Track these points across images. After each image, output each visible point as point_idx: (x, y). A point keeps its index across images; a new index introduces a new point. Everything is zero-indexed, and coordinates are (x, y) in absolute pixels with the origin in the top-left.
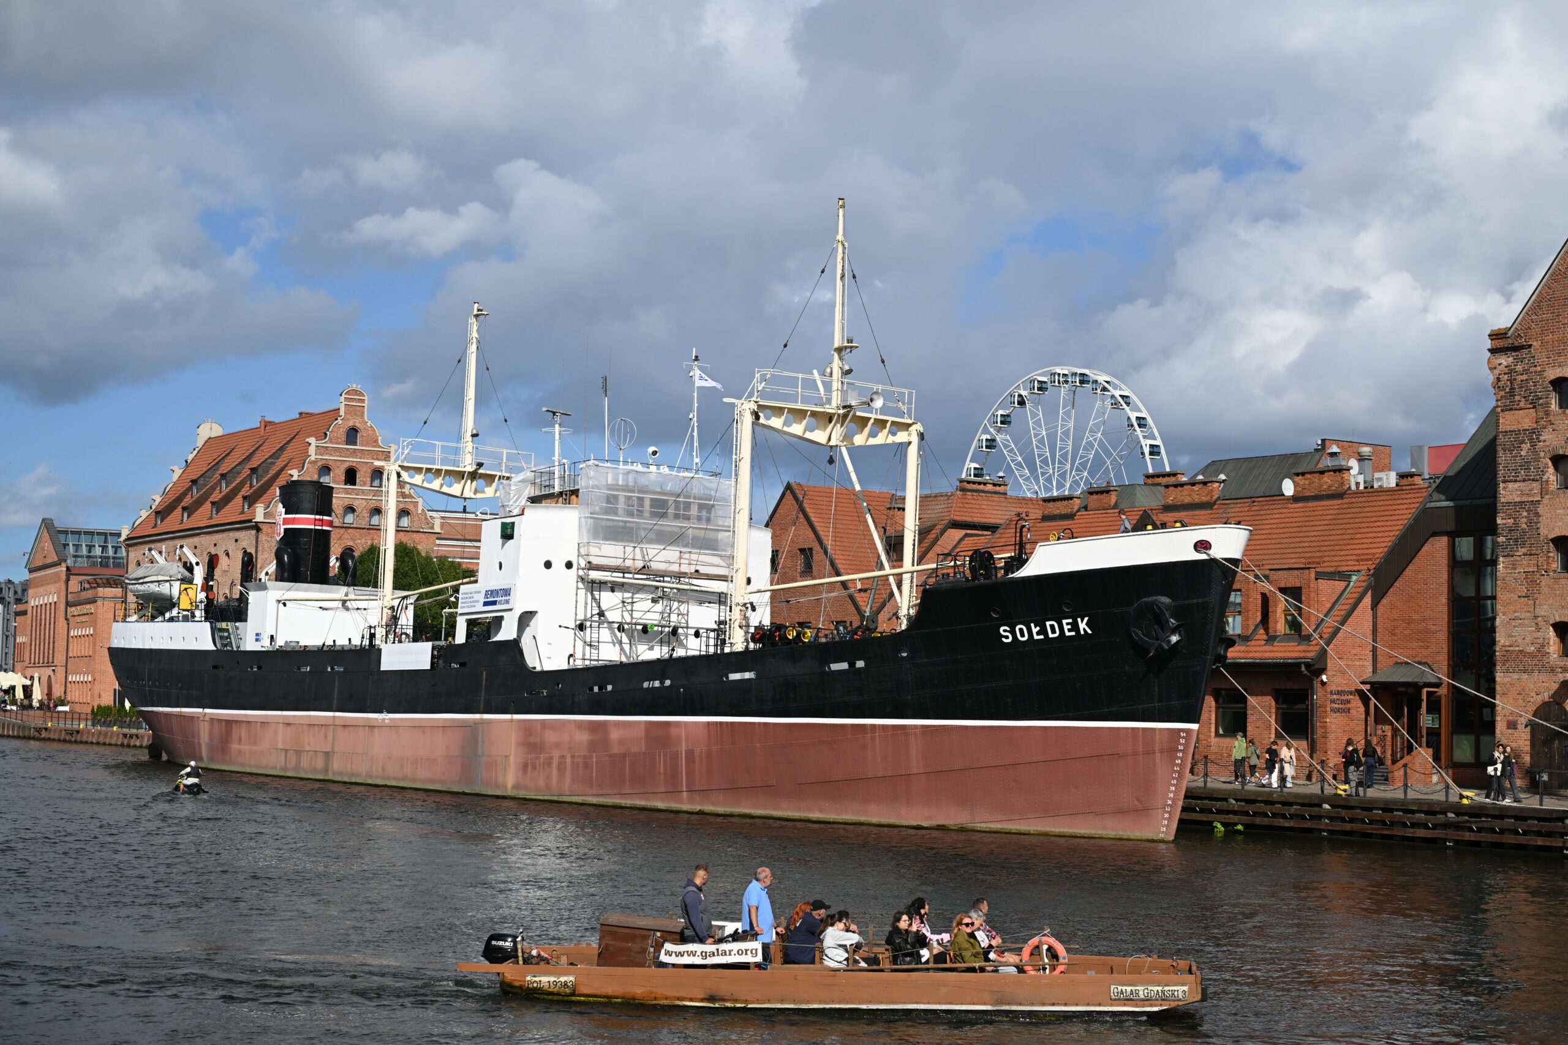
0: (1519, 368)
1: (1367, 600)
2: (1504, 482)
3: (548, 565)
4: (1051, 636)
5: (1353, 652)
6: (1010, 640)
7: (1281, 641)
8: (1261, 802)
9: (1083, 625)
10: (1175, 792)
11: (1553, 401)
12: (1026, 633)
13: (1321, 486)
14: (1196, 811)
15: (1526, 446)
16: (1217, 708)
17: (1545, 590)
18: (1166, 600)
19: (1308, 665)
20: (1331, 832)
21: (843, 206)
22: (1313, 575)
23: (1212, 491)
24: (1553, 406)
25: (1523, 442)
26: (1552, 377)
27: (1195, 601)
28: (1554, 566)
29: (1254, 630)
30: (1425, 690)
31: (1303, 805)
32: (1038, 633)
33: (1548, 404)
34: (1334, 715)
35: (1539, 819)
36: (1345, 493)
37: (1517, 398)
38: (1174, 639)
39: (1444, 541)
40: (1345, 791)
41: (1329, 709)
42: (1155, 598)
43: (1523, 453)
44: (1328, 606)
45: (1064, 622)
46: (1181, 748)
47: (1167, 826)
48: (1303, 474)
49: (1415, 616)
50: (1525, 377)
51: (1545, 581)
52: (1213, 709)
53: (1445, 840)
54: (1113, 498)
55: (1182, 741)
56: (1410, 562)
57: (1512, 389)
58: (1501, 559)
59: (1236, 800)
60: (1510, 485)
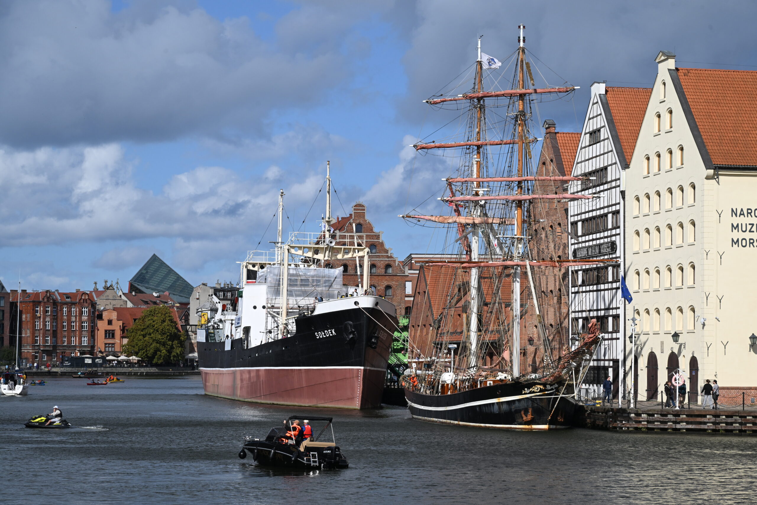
3: (255, 307)
4: (327, 336)
6: (318, 337)
9: (333, 332)
10: (359, 391)
12: (321, 335)
18: (351, 323)
19: (495, 343)
21: (329, 164)
27: (358, 323)
32: (324, 335)
38: (351, 336)
42: (348, 322)
45: (329, 331)
47: (357, 404)
55: (359, 373)
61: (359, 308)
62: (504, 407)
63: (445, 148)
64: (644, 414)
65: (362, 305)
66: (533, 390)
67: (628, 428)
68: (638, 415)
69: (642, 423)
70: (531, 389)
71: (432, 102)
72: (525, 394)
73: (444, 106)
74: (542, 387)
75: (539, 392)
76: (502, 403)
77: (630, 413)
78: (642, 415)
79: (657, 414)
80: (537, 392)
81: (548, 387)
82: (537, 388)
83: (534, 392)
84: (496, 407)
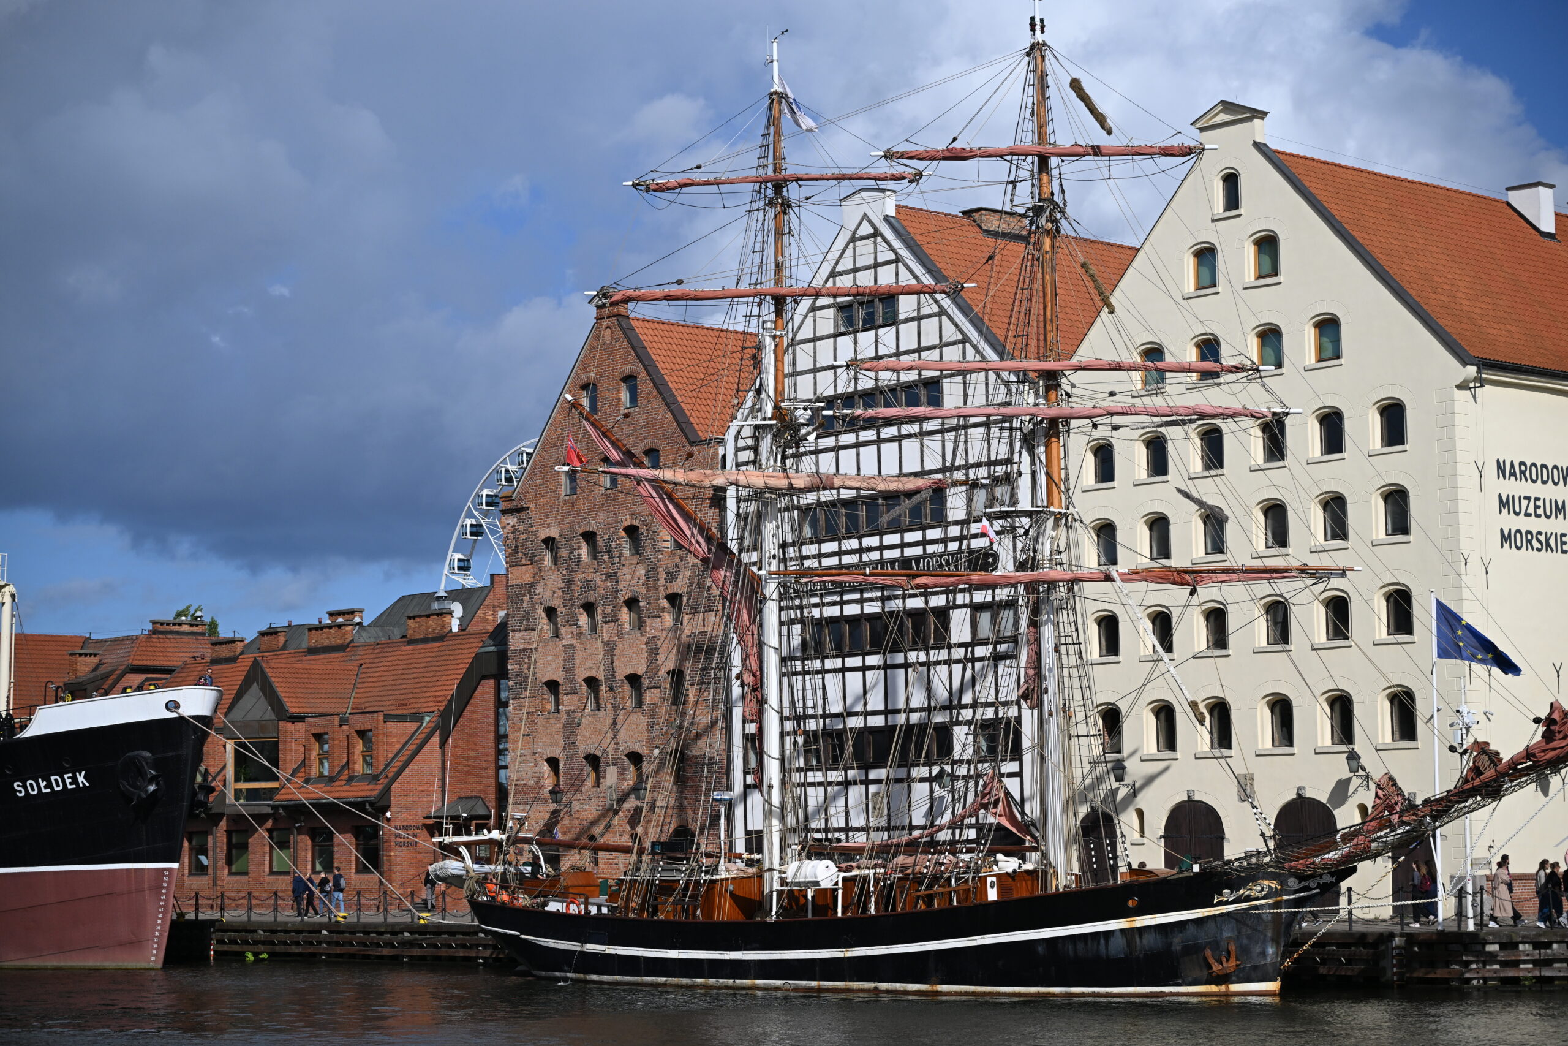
0: (521, 528)
1: (436, 739)
2: (513, 631)
4: (56, 789)
5: (420, 788)
6: (23, 794)
7: (358, 781)
8: (281, 931)
9: (81, 779)
10: (161, 925)
11: (546, 558)
12: (36, 787)
13: (427, 629)
14: (237, 943)
15: (526, 599)
16: (313, 847)
17: (541, 729)
18: (147, 754)
19: (371, 804)
20: (328, 955)
22: (381, 718)
23: (345, 634)
24: (546, 563)
25: (524, 595)
26: (543, 537)
27: (170, 754)
28: (548, 707)
29: (339, 772)
30: (474, 822)
31: (310, 932)
32: (46, 787)
33: (541, 561)
34: (400, 849)
35: (464, 934)
36: (445, 636)
37: (520, 555)
38: (152, 788)
39: (492, 682)
40: (345, 917)
41: (393, 844)
42: (136, 753)
43: (525, 605)
44: (398, 746)
45: (66, 776)
46: (165, 885)
47: (156, 955)
48: (414, 617)
49: (472, 754)
50: (524, 536)
51: (540, 721)
52: (310, 847)
53: (403, 957)
54: (282, 639)
55: (166, 879)
56: (467, 703)
57: (517, 547)
58: (511, 701)
59: (264, 931)
60: (517, 634)
61: (182, 719)
62: (1145, 941)
63: (690, 302)
64: (1524, 943)
65: (187, 711)
66: (1248, 893)
67: (1485, 980)
68: (1509, 945)
69: (1522, 966)
70: (1242, 891)
71: (652, 187)
72: (1220, 903)
73: (682, 198)
74: (1274, 884)
75: (1264, 898)
76: (1142, 930)
77: (1485, 943)
78: (1521, 947)
79: (1557, 942)
80: (1257, 899)
81: (1293, 883)
82: (1259, 888)
83: (1248, 899)
84: (1119, 943)
